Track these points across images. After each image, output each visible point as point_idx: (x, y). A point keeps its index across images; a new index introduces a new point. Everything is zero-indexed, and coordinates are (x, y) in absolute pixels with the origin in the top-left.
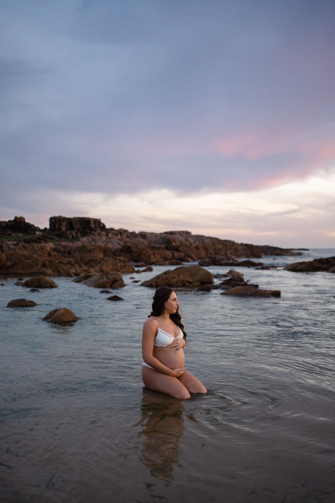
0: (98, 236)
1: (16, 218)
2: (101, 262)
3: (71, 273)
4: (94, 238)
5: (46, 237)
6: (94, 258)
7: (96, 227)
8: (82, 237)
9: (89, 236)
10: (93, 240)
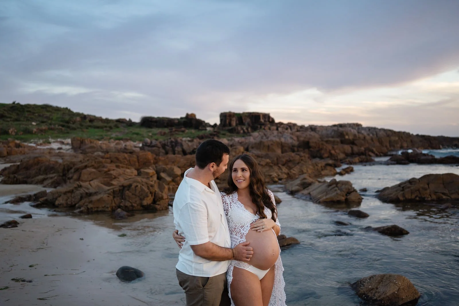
0: (268, 131)
1: (187, 115)
2: (300, 162)
3: (274, 178)
4: (266, 133)
5: (219, 133)
6: (291, 159)
7: (265, 121)
8: (253, 132)
9: (260, 131)
10: (265, 134)
